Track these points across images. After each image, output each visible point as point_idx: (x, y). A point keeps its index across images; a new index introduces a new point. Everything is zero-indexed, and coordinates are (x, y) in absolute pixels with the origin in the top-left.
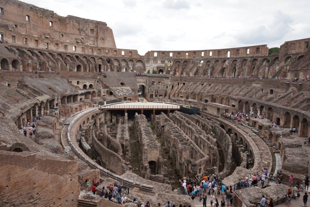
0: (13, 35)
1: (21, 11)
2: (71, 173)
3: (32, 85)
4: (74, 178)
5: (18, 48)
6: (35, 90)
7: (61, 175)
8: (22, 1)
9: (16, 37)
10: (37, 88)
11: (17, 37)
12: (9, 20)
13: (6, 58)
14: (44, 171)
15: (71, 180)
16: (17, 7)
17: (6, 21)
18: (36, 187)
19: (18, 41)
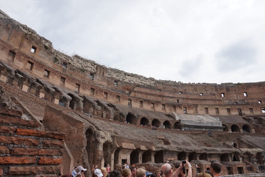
0: (250, 108)
1: (262, 88)
2: (78, 127)
3: (247, 141)
4: (80, 132)
5: (255, 117)
6: (249, 145)
7: (72, 126)
8: (262, 81)
9: (253, 109)
10: (251, 143)
11: (255, 108)
12: (253, 99)
13: (236, 124)
14: (64, 120)
15: (78, 132)
16: (258, 87)
17: (251, 100)
18: (59, 126)
19: (256, 111)
